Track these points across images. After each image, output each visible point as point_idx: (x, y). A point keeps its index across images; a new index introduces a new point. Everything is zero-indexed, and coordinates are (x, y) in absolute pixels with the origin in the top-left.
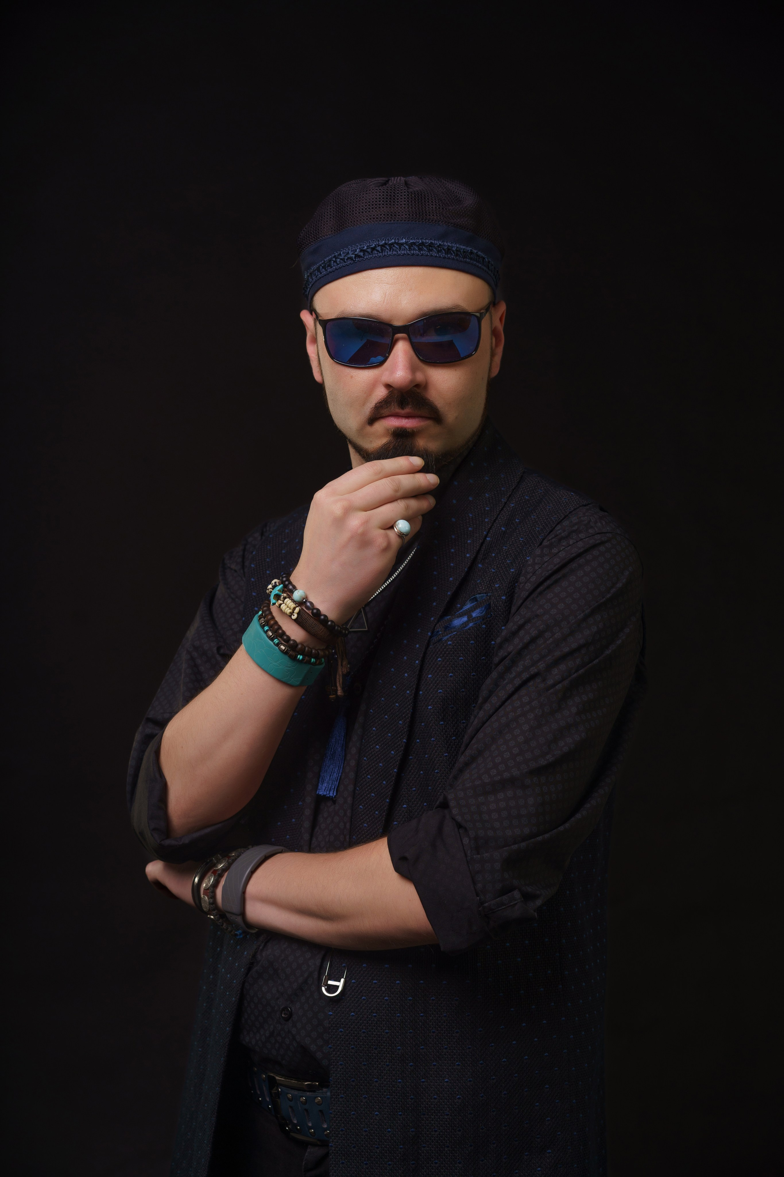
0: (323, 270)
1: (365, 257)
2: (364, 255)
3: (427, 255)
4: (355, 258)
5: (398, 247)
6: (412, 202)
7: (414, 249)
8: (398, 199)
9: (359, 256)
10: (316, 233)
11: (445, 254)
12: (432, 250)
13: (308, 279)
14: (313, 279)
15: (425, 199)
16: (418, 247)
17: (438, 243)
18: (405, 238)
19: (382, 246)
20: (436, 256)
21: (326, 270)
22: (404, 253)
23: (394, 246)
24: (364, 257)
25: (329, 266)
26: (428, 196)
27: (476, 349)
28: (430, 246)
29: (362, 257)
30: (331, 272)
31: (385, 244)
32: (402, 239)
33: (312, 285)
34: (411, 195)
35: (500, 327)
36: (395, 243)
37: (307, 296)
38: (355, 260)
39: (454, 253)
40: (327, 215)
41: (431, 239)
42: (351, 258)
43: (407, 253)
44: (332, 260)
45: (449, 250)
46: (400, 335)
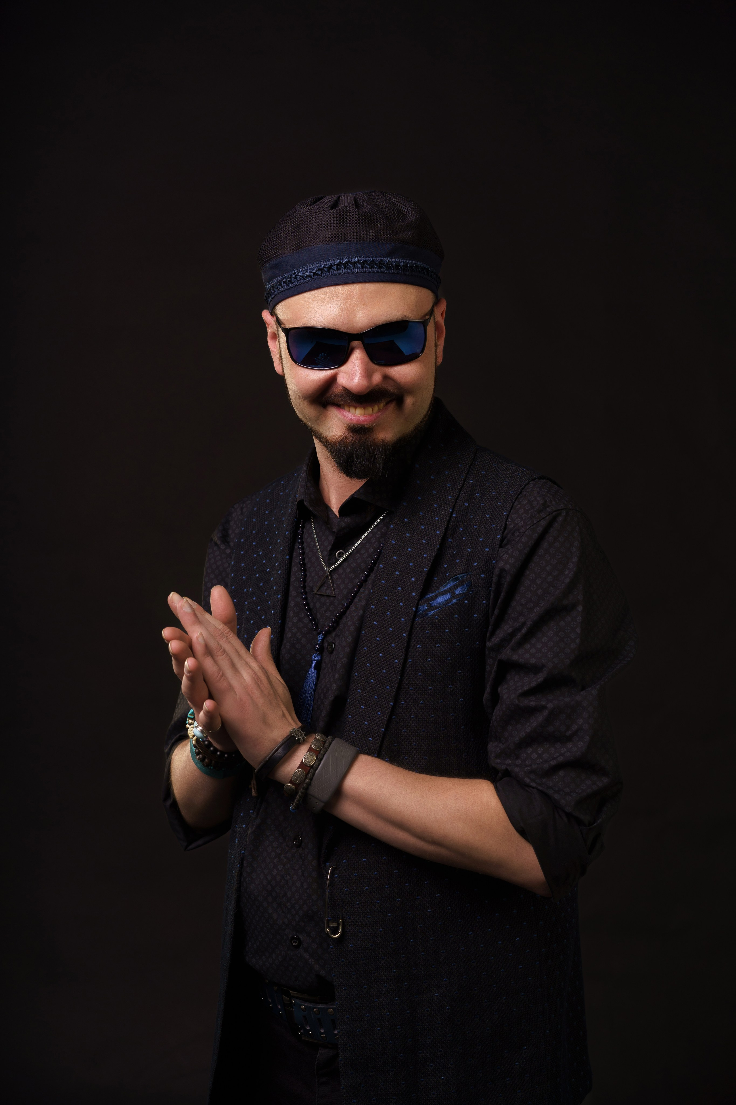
0: (284, 284)
1: (323, 275)
2: (321, 273)
3: (378, 272)
4: (314, 276)
5: (352, 266)
6: (362, 223)
7: (366, 267)
8: (350, 221)
9: (317, 275)
10: (276, 250)
11: (394, 269)
12: (382, 267)
13: (270, 290)
14: (275, 292)
15: (374, 219)
16: (370, 266)
17: (386, 260)
18: (358, 257)
19: (338, 265)
20: (386, 273)
21: (287, 285)
22: (358, 271)
23: (348, 265)
24: (321, 275)
25: (289, 282)
26: (376, 217)
27: (422, 351)
28: (380, 264)
29: (319, 275)
30: (292, 288)
31: (340, 263)
32: (355, 258)
33: (274, 296)
34: (362, 217)
37: (269, 303)
38: (314, 278)
39: (401, 268)
40: (286, 234)
41: (380, 257)
42: (310, 276)
43: (360, 271)
44: (293, 277)
45: (397, 266)
46: (356, 343)
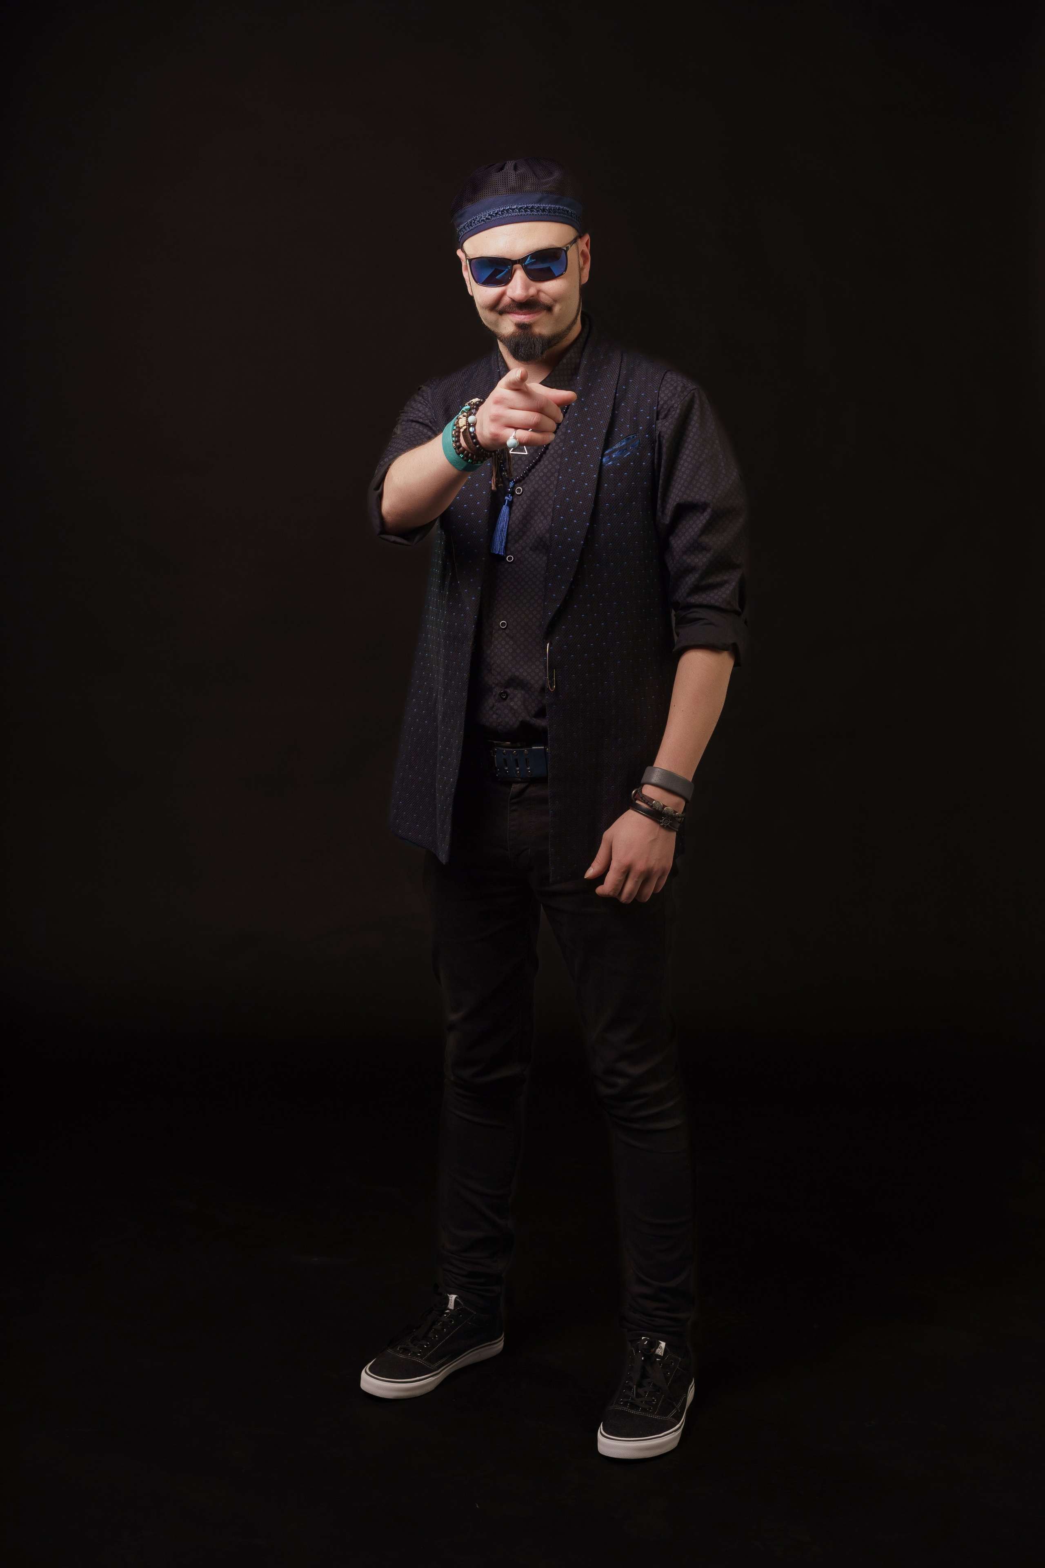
0: (467, 227)
2: (492, 218)
3: (530, 215)
5: (512, 211)
6: (518, 181)
7: (522, 212)
8: (510, 180)
9: (488, 219)
11: (542, 212)
12: (533, 211)
14: (461, 233)
15: (527, 178)
16: (524, 210)
17: (536, 205)
18: (516, 205)
19: (502, 211)
20: (536, 215)
21: (469, 227)
22: (516, 215)
23: (509, 211)
25: (470, 225)
27: (566, 270)
28: (532, 209)
30: (473, 229)
31: (504, 210)
32: (514, 205)
33: (461, 237)
34: (518, 177)
35: (587, 251)
36: (510, 208)
37: (460, 242)
38: (487, 221)
39: (550, 211)
40: (467, 192)
41: (532, 204)
42: (483, 220)
43: (518, 214)
44: (472, 222)
45: (544, 210)
46: (518, 266)
